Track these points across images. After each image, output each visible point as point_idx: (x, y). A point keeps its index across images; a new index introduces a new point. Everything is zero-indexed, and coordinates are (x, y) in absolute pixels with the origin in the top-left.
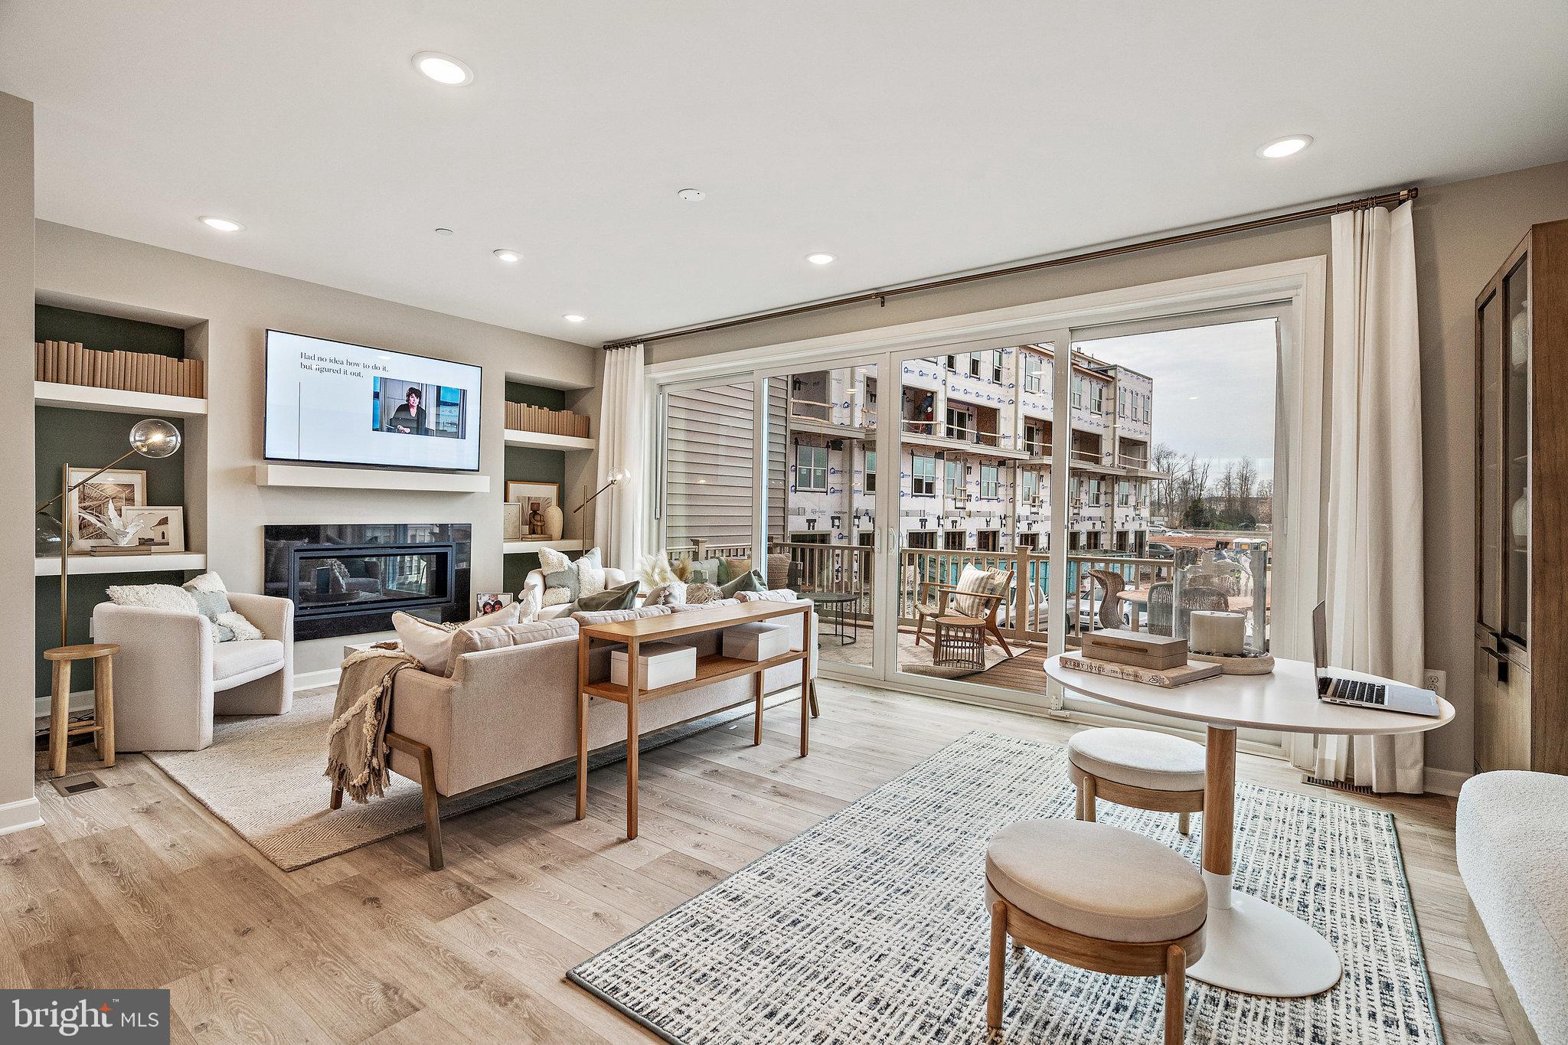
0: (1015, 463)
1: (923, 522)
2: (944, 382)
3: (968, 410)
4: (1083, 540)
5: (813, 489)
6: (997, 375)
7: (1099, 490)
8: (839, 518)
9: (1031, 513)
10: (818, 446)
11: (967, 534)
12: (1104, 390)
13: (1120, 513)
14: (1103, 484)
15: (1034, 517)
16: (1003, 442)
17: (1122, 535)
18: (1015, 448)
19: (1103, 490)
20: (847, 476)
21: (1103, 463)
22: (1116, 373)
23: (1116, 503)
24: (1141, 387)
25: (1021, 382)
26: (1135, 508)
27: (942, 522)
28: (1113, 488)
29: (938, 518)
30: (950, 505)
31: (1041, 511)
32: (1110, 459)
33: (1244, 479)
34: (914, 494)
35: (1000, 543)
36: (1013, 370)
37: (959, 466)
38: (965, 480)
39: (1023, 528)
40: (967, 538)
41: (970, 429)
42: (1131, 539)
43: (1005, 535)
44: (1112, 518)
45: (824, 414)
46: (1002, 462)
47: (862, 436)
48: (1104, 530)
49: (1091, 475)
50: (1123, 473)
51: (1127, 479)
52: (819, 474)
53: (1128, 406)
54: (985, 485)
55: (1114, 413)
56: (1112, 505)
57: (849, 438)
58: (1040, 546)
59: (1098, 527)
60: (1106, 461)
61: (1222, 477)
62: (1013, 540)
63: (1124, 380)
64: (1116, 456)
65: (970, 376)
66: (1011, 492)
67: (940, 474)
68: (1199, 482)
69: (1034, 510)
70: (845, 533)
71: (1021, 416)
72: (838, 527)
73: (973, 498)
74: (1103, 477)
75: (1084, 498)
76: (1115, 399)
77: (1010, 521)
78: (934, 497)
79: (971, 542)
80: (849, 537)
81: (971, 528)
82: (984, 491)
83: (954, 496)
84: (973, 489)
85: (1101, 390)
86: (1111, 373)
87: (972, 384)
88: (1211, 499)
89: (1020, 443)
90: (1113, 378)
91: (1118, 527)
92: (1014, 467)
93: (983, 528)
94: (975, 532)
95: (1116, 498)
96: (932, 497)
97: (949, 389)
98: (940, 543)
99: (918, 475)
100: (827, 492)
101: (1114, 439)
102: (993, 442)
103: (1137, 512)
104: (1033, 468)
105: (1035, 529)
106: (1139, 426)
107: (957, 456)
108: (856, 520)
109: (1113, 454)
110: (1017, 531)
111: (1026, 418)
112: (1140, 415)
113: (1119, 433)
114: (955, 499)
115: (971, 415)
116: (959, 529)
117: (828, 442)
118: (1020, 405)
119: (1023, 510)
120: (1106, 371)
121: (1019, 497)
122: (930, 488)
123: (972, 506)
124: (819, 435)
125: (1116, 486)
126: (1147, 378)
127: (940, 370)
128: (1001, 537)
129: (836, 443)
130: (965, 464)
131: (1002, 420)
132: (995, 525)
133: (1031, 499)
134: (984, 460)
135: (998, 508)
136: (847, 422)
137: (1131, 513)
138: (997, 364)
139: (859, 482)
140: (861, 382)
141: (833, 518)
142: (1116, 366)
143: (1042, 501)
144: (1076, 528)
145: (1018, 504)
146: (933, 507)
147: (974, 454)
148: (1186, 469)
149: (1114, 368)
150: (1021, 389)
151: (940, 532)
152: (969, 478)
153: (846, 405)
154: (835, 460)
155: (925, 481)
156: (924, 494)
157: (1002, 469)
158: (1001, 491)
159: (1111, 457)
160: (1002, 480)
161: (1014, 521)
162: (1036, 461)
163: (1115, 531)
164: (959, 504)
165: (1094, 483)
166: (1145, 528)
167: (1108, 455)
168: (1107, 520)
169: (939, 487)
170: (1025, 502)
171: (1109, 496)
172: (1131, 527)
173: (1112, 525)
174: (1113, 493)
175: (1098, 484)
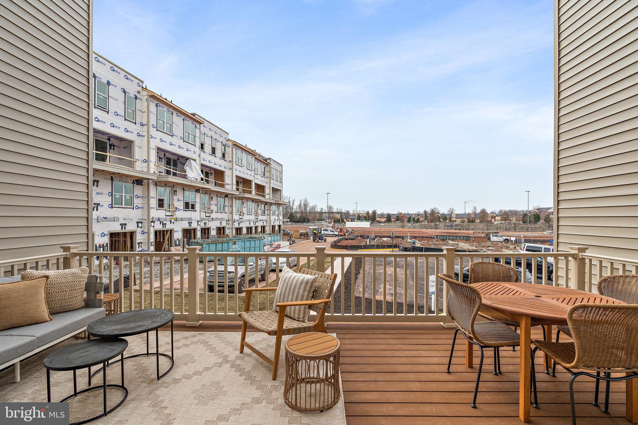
0: (232, 196)
1: (190, 223)
2: (199, 156)
3: (210, 171)
4: (259, 229)
5: (124, 206)
6: (224, 155)
7: (265, 209)
8: (141, 223)
9: (240, 218)
10: (128, 182)
11: (212, 228)
12: (266, 168)
13: (273, 218)
14: (266, 206)
15: (241, 220)
16: (227, 187)
17: (273, 227)
18: (232, 189)
20: (146, 199)
21: (266, 198)
22: (270, 162)
23: (271, 214)
24: (279, 168)
25: (234, 160)
26: (278, 216)
29: (198, 221)
30: (203, 215)
31: (243, 217)
32: (268, 196)
33: (305, 205)
34: (185, 209)
35: (227, 232)
36: (231, 154)
37: (207, 197)
38: (210, 203)
39: (236, 225)
40: (212, 230)
41: (211, 179)
42: (277, 228)
43: (228, 228)
44: (270, 220)
45: (131, 164)
46: (226, 196)
47: (155, 178)
48: (267, 225)
49: (262, 202)
50: (273, 202)
51: (275, 204)
52: (128, 197)
53: (275, 175)
54: (219, 205)
55: (270, 177)
56: (270, 215)
57: (147, 179)
58: (244, 233)
59: (265, 224)
60: (267, 197)
62: (232, 231)
63: (273, 165)
64: (271, 195)
65: (212, 155)
66: (230, 209)
67: (198, 200)
69: (241, 217)
70: (146, 230)
71: (234, 175)
72: (141, 227)
73: (214, 212)
74: (266, 203)
75: (260, 212)
76: (270, 172)
77: (230, 222)
78: (195, 211)
79: (213, 233)
80: (148, 233)
81: (213, 226)
82: (219, 208)
83: (204, 211)
84: (214, 208)
85: (264, 168)
86: (268, 161)
87: (212, 158)
88: (296, 212)
89: (234, 187)
90: (269, 163)
91: (272, 224)
93: (219, 225)
94: (215, 228)
95: (271, 212)
96: (194, 211)
97: (202, 159)
98: (199, 234)
99: (186, 200)
100: (133, 208)
101: (270, 188)
102: (222, 186)
103: (279, 218)
104: (240, 198)
105: (241, 225)
106: (278, 183)
107: (206, 191)
108: (152, 224)
109: (270, 194)
110: (234, 226)
111: (237, 176)
112: (279, 179)
113: (272, 186)
114: (205, 212)
115: (212, 174)
116: (207, 226)
117: (134, 181)
118: (234, 170)
119: (236, 217)
120: (266, 160)
121: (234, 211)
122: (193, 207)
123: (214, 215)
124: (127, 176)
125: (271, 207)
126: (281, 165)
127: (197, 149)
128: (227, 229)
129: (139, 181)
130: (210, 196)
131: (226, 177)
132: (224, 224)
133: (240, 212)
134: (218, 194)
135: (225, 216)
136: (146, 170)
137: (276, 218)
138: (223, 150)
139: (154, 203)
140: (153, 149)
141: (138, 223)
142: (270, 158)
143: (244, 213)
144: (257, 224)
145: (234, 215)
146: (195, 216)
147: (214, 191)
149: (269, 159)
150: (234, 164)
151: (199, 228)
152: (212, 202)
153: (145, 161)
154: (138, 190)
155: (190, 203)
156: (190, 209)
157: (226, 199)
158: (226, 209)
159: (269, 195)
160: (227, 204)
161: (232, 222)
162: (242, 195)
163: (271, 225)
164: (207, 215)
165: (263, 206)
166: (281, 224)
167: (268, 194)
168: (268, 221)
169: (198, 206)
170: (237, 213)
171: (269, 211)
172: (277, 223)
173: (270, 223)
174: (270, 210)
175: (265, 206)
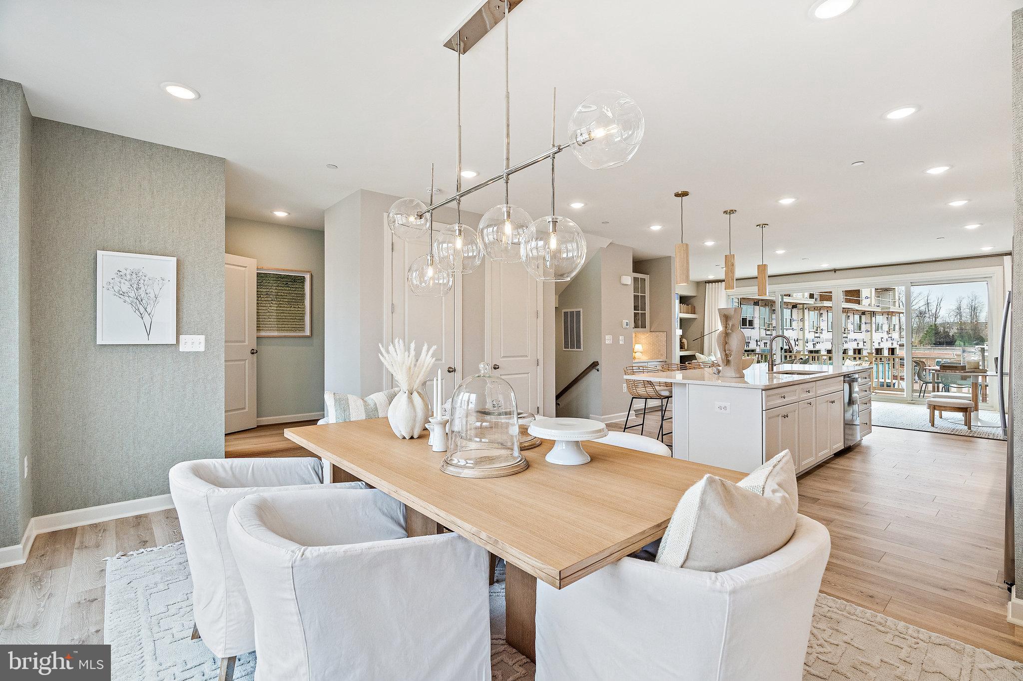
0: (803, 307)
4: (851, 354)
7: (860, 321)
9: (815, 337)
13: (877, 336)
14: (863, 317)
15: (817, 340)
17: (879, 351)
18: (803, 298)
19: (863, 321)
21: (863, 304)
23: (874, 329)
26: (888, 333)
27: (759, 343)
28: (871, 320)
30: (763, 333)
31: (821, 336)
38: (771, 318)
42: (886, 353)
44: (871, 339)
46: (795, 306)
48: (865, 348)
49: (855, 312)
50: (879, 309)
51: (882, 314)
56: (871, 331)
60: (865, 302)
61: (954, 307)
64: (873, 299)
67: (757, 315)
68: (934, 311)
69: (817, 335)
74: (863, 313)
75: (850, 327)
78: (754, 328)
91: (877, 346)
92: (803, 309)
95: (874, 326)
96: (752, 328)
103: (890, 335)
104: (815, 309)
105: (818, 347)
107: (767, 303)
109: (871, 297)
110: (806, 348)
121: (806, 327)
125: (873, 319)
130: (771, 308)
133: (815, 328)
137: (885, 336)
143: (822, 330)
144: (846, 346)
145: (806, 332)
146: (753, 334)
148: (922, 303)
155: (748, 319)
156: (748, 327)
157: (795, 310)
158: (794, 324)
159: (869, 299)
160: (794, 317)
161: (804, 342)
162: (819, 304)
163: (873, 347)
164: (768, 333)
165: (857, 317)
166: (895, 346)
167: (867, 298)
168: (868, 342)
169: (756, 323)
170: (810, 330)
171: (868, 326)
172: (886, 346)
173: (871, 344)
174: (871, 323)
175: (860, 317)
